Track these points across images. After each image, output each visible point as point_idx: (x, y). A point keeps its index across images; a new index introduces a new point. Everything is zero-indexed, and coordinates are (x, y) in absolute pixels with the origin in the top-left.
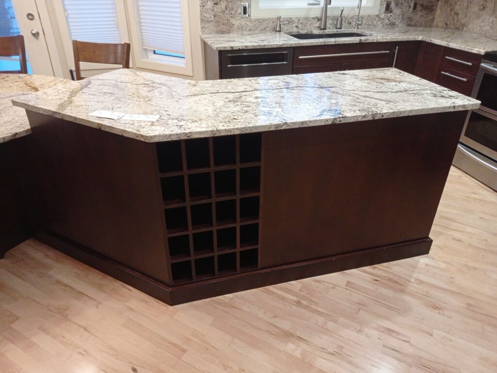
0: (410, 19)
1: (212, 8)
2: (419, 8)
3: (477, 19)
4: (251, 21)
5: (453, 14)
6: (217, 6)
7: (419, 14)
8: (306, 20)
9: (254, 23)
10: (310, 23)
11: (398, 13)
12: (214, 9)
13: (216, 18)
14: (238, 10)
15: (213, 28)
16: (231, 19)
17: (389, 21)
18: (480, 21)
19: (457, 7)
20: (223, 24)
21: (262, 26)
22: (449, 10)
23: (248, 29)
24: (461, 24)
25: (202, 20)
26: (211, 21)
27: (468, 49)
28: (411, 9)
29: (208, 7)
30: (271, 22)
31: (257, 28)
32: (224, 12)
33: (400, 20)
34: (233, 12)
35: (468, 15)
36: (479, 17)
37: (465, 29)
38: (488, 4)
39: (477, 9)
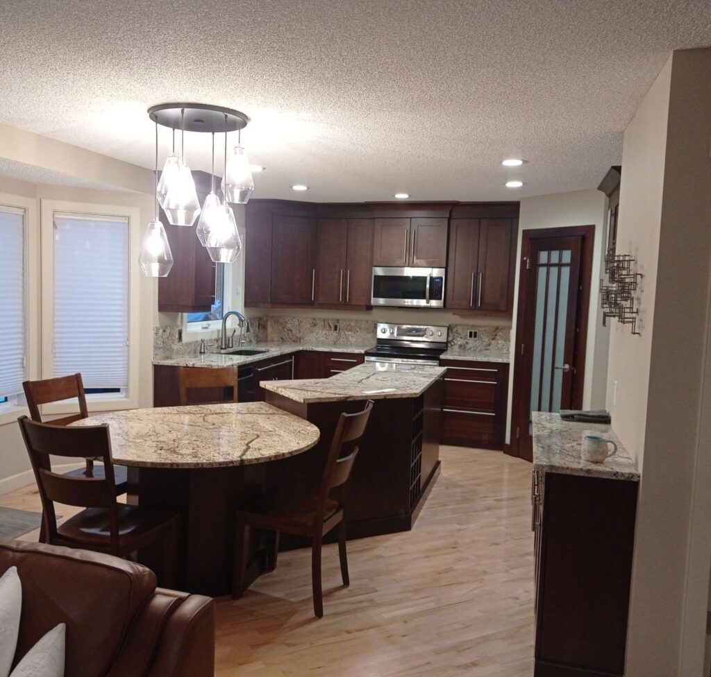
0: (257, 336)
2: (261, 327)
4: (183, 345)
5: (286, 330)
7: (261, 331)
8: (210, 341)
9: (185, 347)
11: (253, 333)
12: (162, 336)
13: (163, 344)
14: (176, 335)
15: (161, 354)
16: (172, 344)
17: (249, 338)
18: (315, 334)
19: (289, 326)
20: (167, 350)
21: (188, 350)
22: (280, 328)
23: (181, 353)
24: (297, 337)
28: (257, 328)
31: (186, 352)
33: (253, 338)
34: (173, 338)
35: (302, 330)
36: (312, 332)
37: (302, 341)
38: (318, 322)
39: (308, 326)
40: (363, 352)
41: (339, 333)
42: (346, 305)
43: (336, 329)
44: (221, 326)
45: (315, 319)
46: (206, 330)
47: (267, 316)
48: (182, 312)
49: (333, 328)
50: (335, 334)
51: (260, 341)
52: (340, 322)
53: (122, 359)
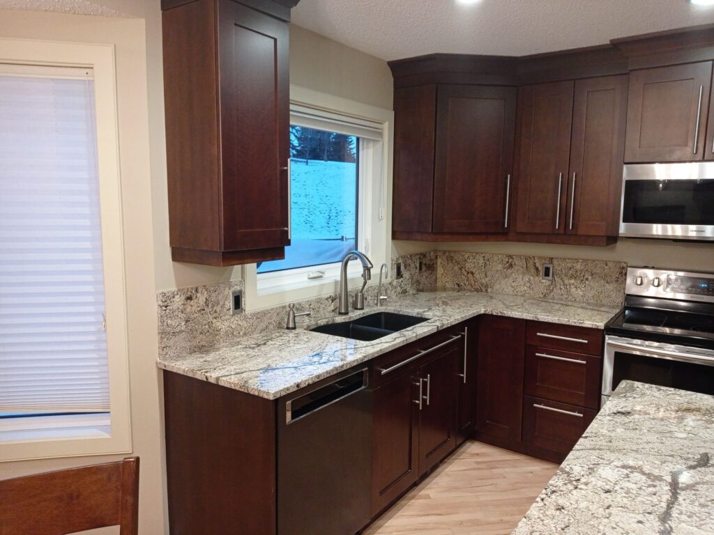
0: (418, 282)
1: (181, 307)
2: (424, 268)
3: (504, 278)
4: (246, 318)
5: (466, 273)
6: (192, 303)
7: (425, 274)
8: (318, 302)
9: (251, 321)
10: (323, 306)
11: (408, 278)
12: (185, 309)
13: (189, 324)
14: (227, 303)
15: (183, 344)
16: (214, 321)
17: (401, 288)
18: (510, 281)
19: (469, 266)
20: (201, 333)
21: (262, 324)
22: (456, 268)
23: (241, 333)
24: (482, 284)
25: (163, 334)
26: (181, 332)
27: (575, 323)
28: (418, 271)
29: (175, 306)
30: (275, 314)
31: (255, 329)
32: (204, 310)
33: (410, 286)
34: (218, 308)
35: (489, 274)
36: (506, 277)
37: (489, 290)
38: (516, 261)
39: (500, 267)
40: (601, 325)
41: (553, 281)
42: (567, 235)
43: (547, 274)
44: (339, 273)
45: (511, 257)
46: (317, 283)
47: (435, 251)
48: (242, 263)
49: (542, 273)
50: (546, 281)
51: (422, 291)
52: (555, 262)
53: (96, 363)
